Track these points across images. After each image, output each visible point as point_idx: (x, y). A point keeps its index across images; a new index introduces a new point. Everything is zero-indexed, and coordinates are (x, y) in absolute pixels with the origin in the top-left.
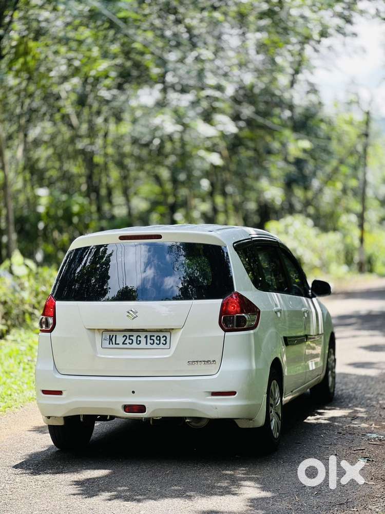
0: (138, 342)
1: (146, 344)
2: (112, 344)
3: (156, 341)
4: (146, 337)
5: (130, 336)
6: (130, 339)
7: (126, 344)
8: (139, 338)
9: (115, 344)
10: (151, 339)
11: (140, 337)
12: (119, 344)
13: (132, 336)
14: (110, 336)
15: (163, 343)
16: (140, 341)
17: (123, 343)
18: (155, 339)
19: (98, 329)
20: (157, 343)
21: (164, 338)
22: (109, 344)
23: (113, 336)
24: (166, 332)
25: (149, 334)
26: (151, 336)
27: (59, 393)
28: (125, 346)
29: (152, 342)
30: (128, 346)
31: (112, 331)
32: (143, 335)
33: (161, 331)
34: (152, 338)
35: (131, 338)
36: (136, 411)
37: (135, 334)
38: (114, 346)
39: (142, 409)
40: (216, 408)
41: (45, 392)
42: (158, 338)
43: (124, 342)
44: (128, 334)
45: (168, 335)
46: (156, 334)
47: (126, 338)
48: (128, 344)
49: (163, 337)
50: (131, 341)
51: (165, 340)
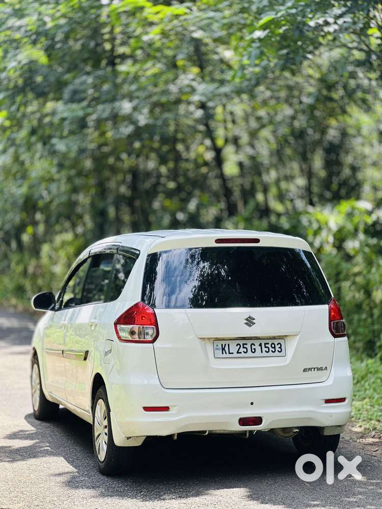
0: (253, 351)
1: (262, 352)
3: (271, 349)
4: (260, 345)
5: (243, 344)
6: (244, 348)
7: (241, 353)
8: (253, 346)
9: (229, 353)
10: (265, 347)
11: (254, 345)
12: (233, 353)
13: (246, 344)
14: (222, 345)
16: (255, 349)
17: (238, 352)
18: (270, 347)
19: (208, 338)
21: (279, 346)
22: (223, 353)
23: (225, 345)
24: (279, 339)
25: (263, 342)
26: (265, 344)
28: (239, 355)
29: (267, 350)
30: (243, 355)
32: (257, 343)
33: (274, 338)
34: (267, 345)
35: (245, 346)
37: (249, 342)
38: (228, 355)
42: (273, 346)
44: (241, 342)
45: (281, 341)
46: (270, 342)
47: (240, 346)
48: (242, 352)
49: (278, 345)
50: (245, 350)
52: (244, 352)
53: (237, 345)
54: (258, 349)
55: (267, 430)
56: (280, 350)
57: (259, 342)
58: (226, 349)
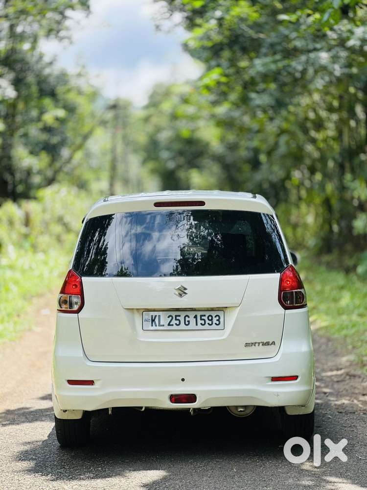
0: (187, 323)
1: (197, 325)
2: (156, 326)
3: (207, 322)
4: (196, 317)
5: (176, 316)
6: (176, 319)
7: (173, 325)
8: (187, 318)
10: (201, 319)
11: (189, 317)
12: (163, 326)
13: (179, 316)
14: (152, 316)
15: (216, 324)
16: (189, 321)
17: (169, 325)
18: (207, 320)
19: (137, 309)
20: (208, 324)
21: (217, 318)
22: (152, 326)
23: (156, 316)
24: (218, 310)
25: (199, 314)
26: (201, 316)
27: (91, 383)
28: (170, 328)
29: (203, 322)
30: (175, 327)
31: (154, 310)
32: (192, 314)
33: (212, 310)
34: (203, 318)
35: (178, 318)
36: (184, 401)
37: (183, 314)
38: (158, 328)
39: (192, 398)
40: (278, 395)
41: (71, 382)
43: (170, 322)
44: (174, 314)
45: (221, 314)
46: (207, 314)
47: (172, 318)
48: (175, 325)
49: (215, 317)
50: (178, 322)
51: (218, 320)
52: (176, 324)
53: (169, 317)
54: (193, 321)
55: (207, 408)
56: (218, 323)
57: (194, 313)
58: (157, 320)
